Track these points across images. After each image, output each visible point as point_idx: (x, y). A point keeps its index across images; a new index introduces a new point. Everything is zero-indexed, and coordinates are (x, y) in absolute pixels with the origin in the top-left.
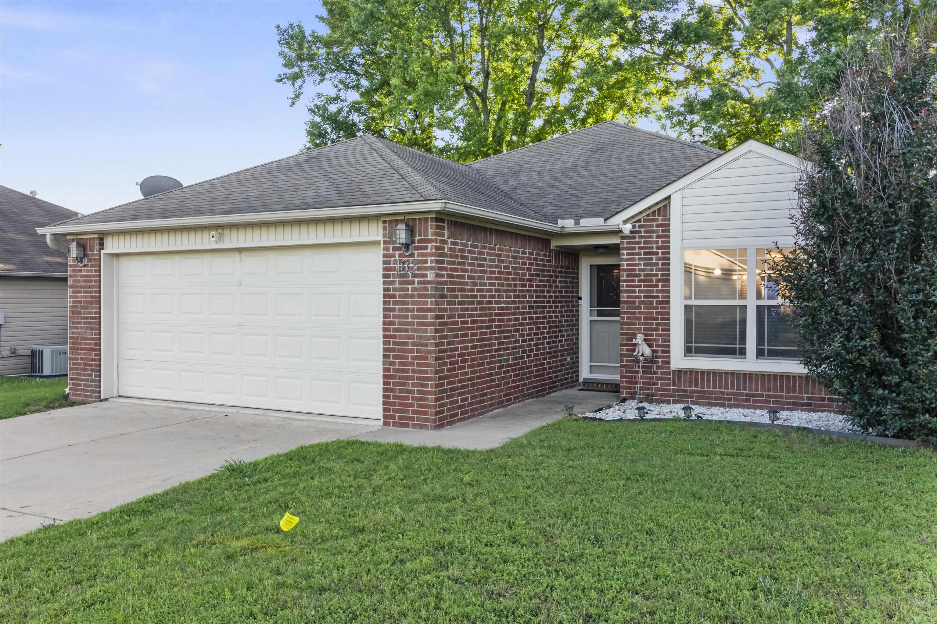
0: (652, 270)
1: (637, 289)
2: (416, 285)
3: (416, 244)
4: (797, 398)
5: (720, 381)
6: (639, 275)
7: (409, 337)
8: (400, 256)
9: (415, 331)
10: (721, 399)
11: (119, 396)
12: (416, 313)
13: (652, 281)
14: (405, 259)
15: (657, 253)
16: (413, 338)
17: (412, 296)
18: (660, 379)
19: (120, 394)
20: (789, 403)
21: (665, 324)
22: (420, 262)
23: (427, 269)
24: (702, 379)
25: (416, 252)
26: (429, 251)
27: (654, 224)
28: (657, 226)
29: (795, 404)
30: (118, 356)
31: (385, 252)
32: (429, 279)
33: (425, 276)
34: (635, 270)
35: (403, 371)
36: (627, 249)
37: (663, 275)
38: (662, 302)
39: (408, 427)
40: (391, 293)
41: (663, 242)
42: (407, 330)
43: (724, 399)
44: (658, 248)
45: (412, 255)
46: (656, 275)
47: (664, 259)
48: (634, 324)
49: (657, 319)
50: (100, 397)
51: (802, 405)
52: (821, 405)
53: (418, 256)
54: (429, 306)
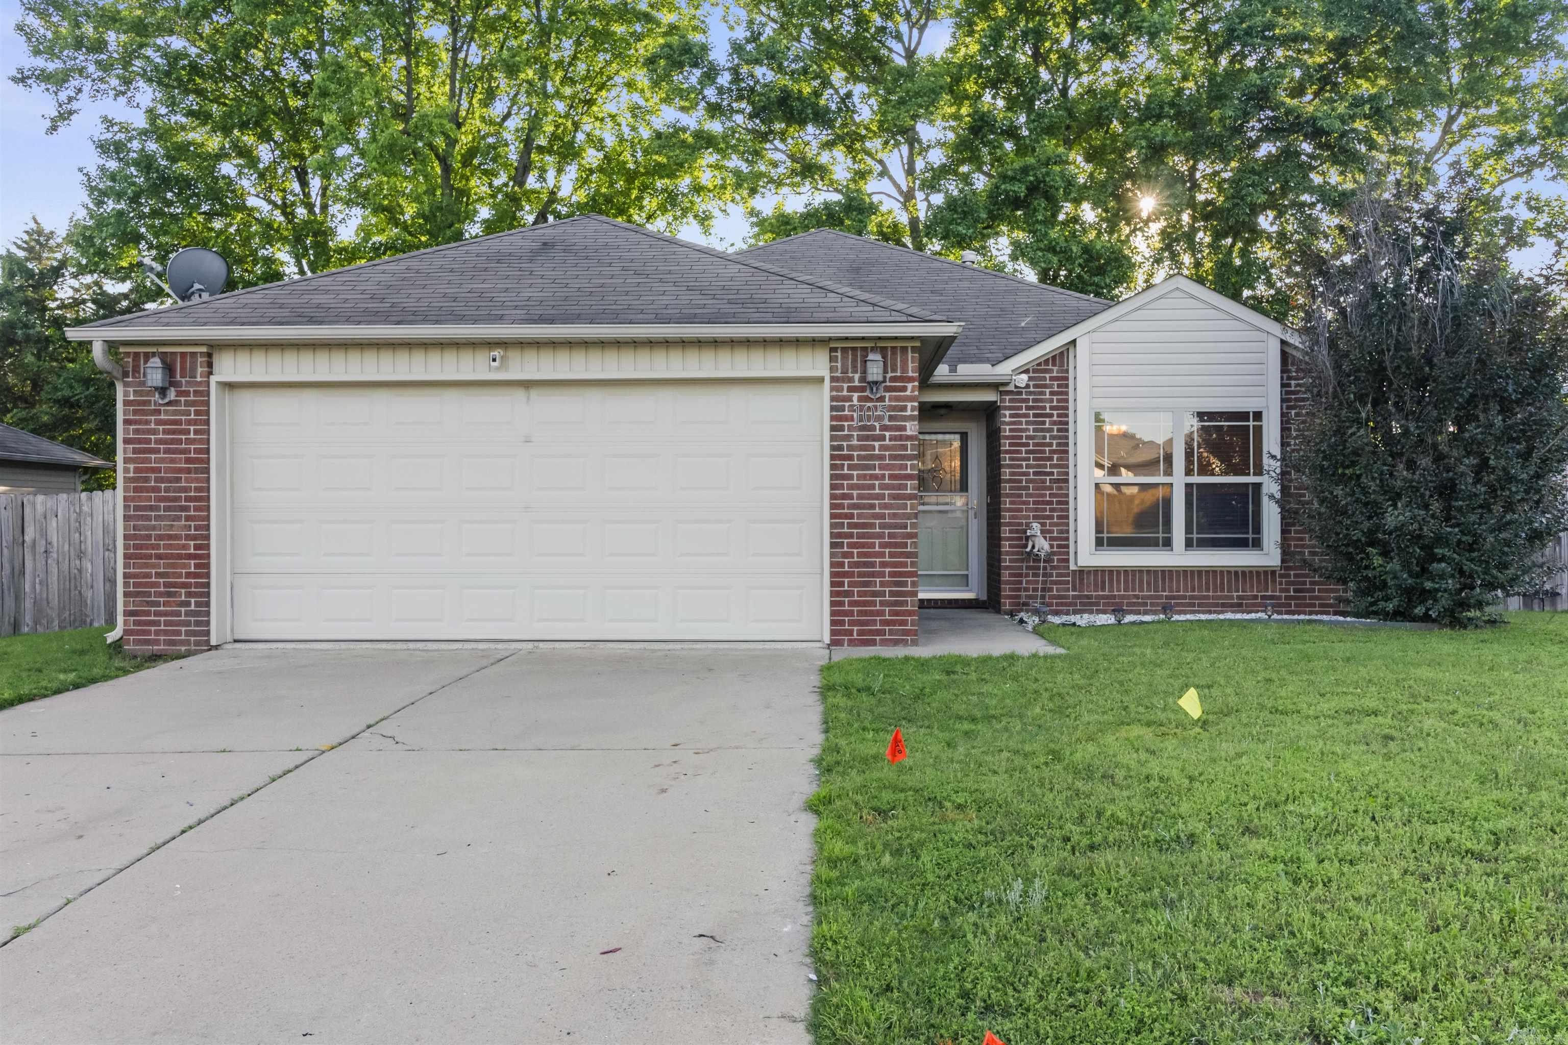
0: (1044, 438)
1: (1024, 463)
2: (887, 442)
3: (888, 384)
4: (1227, 597)
5: (1133, 580)
6: (1028, 445)
7: (876, 516)
8: (860, 399)
9: (886, 506)
10: (1134, 604)
11: (236, 641)
12: (887, 481)
13: (1044, 452)
14: (869, 404)
15: (1051, 415)
16: (883, 516)
17: (882, 458)
18: (1056, 583)
19: (236, 638)
20: (1217, 605)
21: (1062, 510)
22: (894, 408)
23: (905, 418)
24: (1111, 580)
25: (887, 395)
26: (908, 393)
27: (1047, 376)
28: (1052, 379)
29: (1223, 605)
30: (232, 568)
31: (834, 393)
32: (909, 433)
33: (903, 428)
34: (1021, 437)
35: (865, 564)
36: (1010, 408)
37: (1058, 445)
38: (1058, 481)
39: (875, 645)
40: (845, 452)
41: (1058, 401)
42: (872, 507)
43: (1139, 604)
44: (1052, 408)
45: (882, 399)
46: (1050, 445)
47: (1060, 423)
48: (1021, 510)
49: (1051, 503)
50: (208, 641)
51: (1232, 605)
52: (1254, 605)
53: (890, 400)
54: (909, 471)
